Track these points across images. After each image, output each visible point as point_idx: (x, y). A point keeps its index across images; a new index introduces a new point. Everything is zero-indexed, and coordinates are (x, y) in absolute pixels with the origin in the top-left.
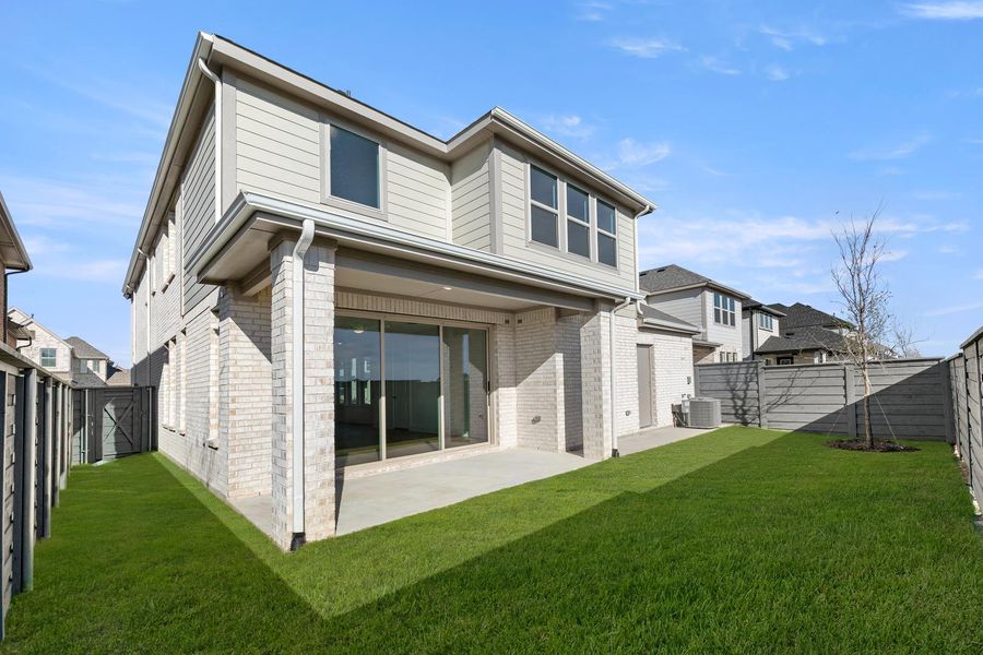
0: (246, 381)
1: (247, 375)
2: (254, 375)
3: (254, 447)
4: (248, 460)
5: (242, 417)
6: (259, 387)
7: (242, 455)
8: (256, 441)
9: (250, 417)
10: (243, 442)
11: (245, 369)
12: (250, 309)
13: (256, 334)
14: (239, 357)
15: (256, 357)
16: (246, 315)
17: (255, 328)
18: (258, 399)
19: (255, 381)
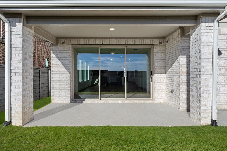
0: (55, 69)
1: (55, 67)
2: (57, 67)
3: (57, 89)
4: (56, 92)
5: (54, 80)
6: (58, 71)
7: (54, 90)
8: (58, 87)
9: (56, 80)
10: (55, 87)
11: (55, 66)
12: (56, 48)
13: (58, 55)
14: (54, 62)
15: (58, 62)
16: (55, 50)
17: (58, 53)
18: (58, 74)
19: (58, 69)
